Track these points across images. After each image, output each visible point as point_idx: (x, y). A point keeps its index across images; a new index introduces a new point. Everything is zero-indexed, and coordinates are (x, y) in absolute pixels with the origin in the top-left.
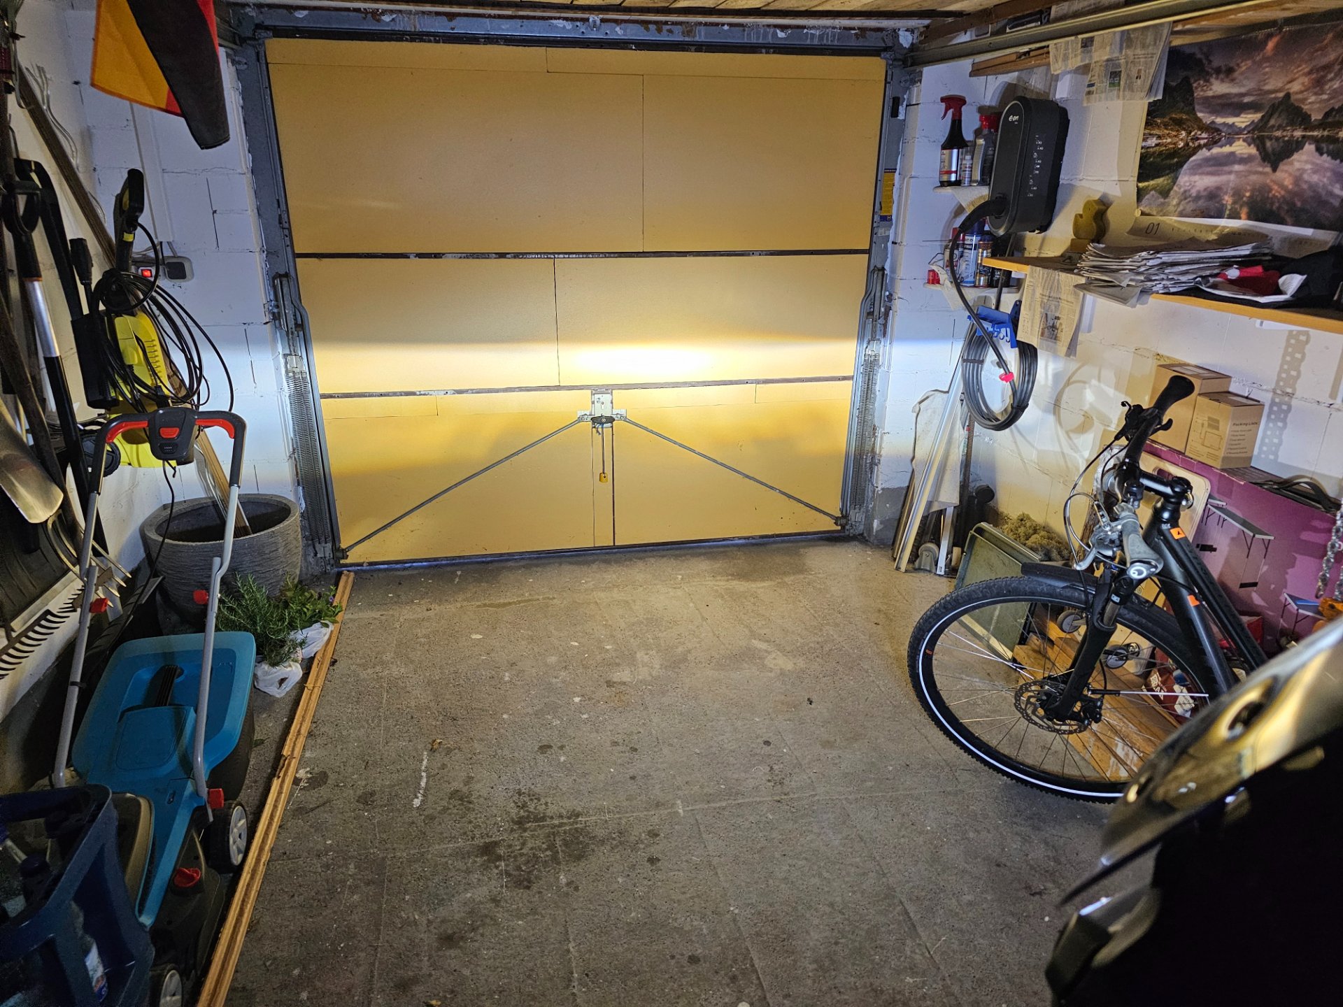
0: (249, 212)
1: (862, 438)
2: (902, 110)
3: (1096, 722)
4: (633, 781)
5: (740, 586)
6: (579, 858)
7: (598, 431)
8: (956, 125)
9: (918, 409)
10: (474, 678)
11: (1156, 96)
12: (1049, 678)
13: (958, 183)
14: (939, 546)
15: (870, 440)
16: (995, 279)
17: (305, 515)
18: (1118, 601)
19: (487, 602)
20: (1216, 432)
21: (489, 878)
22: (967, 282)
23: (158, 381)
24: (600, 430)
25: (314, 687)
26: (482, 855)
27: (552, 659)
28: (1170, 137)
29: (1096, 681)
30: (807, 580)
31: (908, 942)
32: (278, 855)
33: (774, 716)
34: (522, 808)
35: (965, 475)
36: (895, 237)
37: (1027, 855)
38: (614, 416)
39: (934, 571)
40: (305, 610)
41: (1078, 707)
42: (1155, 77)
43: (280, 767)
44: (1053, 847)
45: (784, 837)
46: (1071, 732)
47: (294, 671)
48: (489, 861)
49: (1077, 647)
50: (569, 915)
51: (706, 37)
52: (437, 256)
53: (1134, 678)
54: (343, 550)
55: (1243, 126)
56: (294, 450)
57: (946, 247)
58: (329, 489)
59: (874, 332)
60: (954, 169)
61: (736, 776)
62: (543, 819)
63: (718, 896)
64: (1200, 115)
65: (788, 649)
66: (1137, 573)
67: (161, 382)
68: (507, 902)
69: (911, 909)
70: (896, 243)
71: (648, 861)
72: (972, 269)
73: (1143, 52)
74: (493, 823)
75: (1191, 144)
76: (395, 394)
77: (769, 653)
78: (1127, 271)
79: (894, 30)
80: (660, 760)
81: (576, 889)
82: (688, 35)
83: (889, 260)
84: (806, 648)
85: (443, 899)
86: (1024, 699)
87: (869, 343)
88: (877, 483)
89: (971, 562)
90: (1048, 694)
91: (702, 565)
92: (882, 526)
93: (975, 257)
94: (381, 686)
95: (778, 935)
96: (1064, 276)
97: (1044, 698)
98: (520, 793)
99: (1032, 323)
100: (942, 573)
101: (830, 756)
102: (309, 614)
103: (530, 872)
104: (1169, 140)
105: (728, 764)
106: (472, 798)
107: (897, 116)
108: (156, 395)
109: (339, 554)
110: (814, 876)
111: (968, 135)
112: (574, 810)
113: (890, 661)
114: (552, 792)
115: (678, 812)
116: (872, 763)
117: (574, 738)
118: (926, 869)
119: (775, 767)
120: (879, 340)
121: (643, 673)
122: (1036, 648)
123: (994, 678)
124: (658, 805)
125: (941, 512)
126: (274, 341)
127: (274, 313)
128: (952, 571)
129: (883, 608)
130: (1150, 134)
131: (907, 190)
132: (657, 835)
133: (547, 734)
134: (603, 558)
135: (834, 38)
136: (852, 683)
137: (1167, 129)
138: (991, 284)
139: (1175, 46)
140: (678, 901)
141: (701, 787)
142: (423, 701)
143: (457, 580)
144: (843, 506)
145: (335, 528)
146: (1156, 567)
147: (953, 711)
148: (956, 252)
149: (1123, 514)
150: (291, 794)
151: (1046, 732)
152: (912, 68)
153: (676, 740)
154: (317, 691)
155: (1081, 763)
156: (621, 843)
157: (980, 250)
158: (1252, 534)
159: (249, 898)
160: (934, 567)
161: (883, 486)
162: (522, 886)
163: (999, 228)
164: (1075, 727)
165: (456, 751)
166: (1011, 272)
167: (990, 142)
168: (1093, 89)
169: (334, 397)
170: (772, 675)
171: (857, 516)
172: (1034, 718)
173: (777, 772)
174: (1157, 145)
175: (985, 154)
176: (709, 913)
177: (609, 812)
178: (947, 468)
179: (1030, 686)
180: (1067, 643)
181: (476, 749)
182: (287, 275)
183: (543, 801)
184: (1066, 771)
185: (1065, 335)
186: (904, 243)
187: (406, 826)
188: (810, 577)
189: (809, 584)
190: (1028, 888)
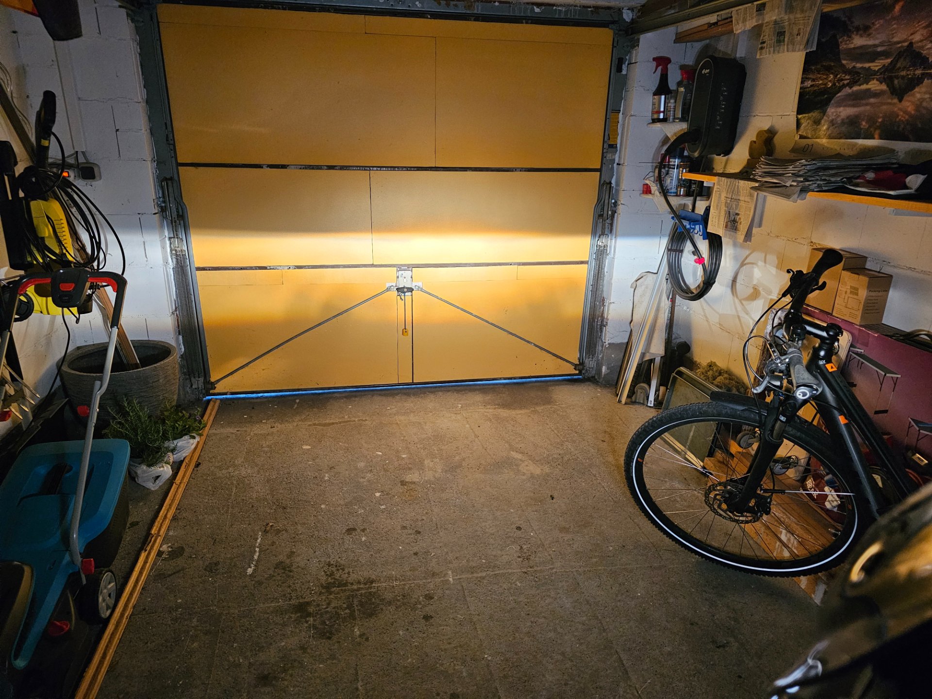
0: (143, 131)
1: (593, 308)
2: (624, 67)
3: (767, 514)
4: (415, 557)
5: (504, 413)
6: (371, 615)
7: (401, 298)
8: (664, 78)
9: (635, 286)
10: (301, 478)
11: (811, 47)
12: (731, 480)
13: (665, 120)
14: (650, 386)
15: (600, 308)
16: (692, 190)
17: (184, 357)
18: (784, 420)
19: (317, 422)
20: (855, 297)
21: (300, 630)
22: (671, 193)
23: (64, 251)
24: (403, 297)
25: (180, 483)
26: (296, 613)
27: (361, 465)
28: (821, 80)
29: (767, 483)
30: (553, 409)
31: (622, 684)
32: (140, 610)
33: (525, 508)
34: (330, 576)
35: (668, 334)
36: (619, 160)
37: (713, 616)
38: (413, 287)
39: (646, 403)
40: (177, 425)
41: (752, 503)
42: (811, 34)
43: (147, 543)
44: (734, 610)
45: (529, 600)
46: (747, 522)
47: (166, 471)
48: (301, 617)
49: (751, 459)
50: (359, 659)
51: (481, 11)
52: (284, 167)
53: (794, 482)
54: (212, 383)
55: (877, 69)
56: (176, 308)
57: (656, 167)
58: (202, 337)
59: (603, 229)
60: (662, 109)
61: (494, 553)
62: (346, 585)
63: (476, 647)
64: (844, 62)
65: (537, 459)
66: (802, 395)
67: (67, 251)
68: (312, 650)
69: (624, 657)
70: (620, 164)
71: (423, 618)
72: (675, 182)
73: (802, 15)
74: (307, 587)
75: (837, 84)
76: (251, 268)
77: (523, 461)
78: (790, 175)
79: (620, 9)
80: (438, 541)
81: (367, 639)
82: (469, 9)
83: (614, 177)
84: (551, 458)
85: (263, 647)
86: (712, 495)
87: (599, 237)
88: (605, 339)
89: (673, 396)
90: (730, 492)
91: (478, 397)
92: (609, 371)
93: (676, 174)
94: (232, 483)
95: (521, 678)
96: (742, 183)
97: (727, 495)
98: (329, 565)
99: (719, 219)
100: (652, 405)
101: (566, 539)
102: (180, 428)
103: (332, 625)
104: (821, 82)
105: (488, 544)
106: (292, 568)
107: (621, 72)
108: (62, 260)
109: (210, 386)
110: (550, 631)
111: (672, 85)
112: (370, 578)
113: (612, 468)
114: (353, 564)
115: (448, 580)
116: (598, 544)
117: (374, 523)
118: (636, 627)
119: (524, 547)
120: (607, 234)
121: (429, 475)
122: (721, 460)
123: (690, 482)
124: (434, 574)
125: (652, 361)
126: (162, 226)
127: (162, 207)
128: (658, 404)
129: (608, 430)
130: (807, 78)
131: (628, 125)
132: (432, 598)
133: (353, 520)
134: (405, 391)
135: (576, 14)
136: (583, 484)
137: (819, 74)
138: (688, 194)
139: (826, 12)
140: (445, 649)
141: (467, 561)
142: (262, 494)
143: (296, 406)
144: (580, 355)
145: (206, 366)
146: (817, 390)
147: (658, 506)
148: (663, 170)
149: (791, 350)
150: (155, 563)
151: (728, 522)
152: (632, 36)
153: (450, 526)
154: (183, 486)
155: (754, 546)
156: (404, 604)
157: (681, 169)
158: (884, 374)
159: (112, 644)
160: (646, 401)
161: (610, 342)
162: (324, 637)
163: (695, 152)
164: (750, 518)
165: (284, 532)
166: (703, 182)
167: (688, 90)
168: (765, 45)
169: (206, 270)
170: (524, 477)
171: (590, 363)
172: (719, 511)
173: (525, 551)
174: (811, 86)
175: (685, 99)
176: (468, 659)
177: (396, 580)
178: (656, 329)
179: (717, 486)
180: (743, 456)
181: (299, 531)
182: (171, 179)
183: (346, 571)
184: (743, 552)
185: (743, 227)
186: (626, 164)
187: (240, 589)
188: (555, 407)
189: (554, 412)
190: (714, 642)
